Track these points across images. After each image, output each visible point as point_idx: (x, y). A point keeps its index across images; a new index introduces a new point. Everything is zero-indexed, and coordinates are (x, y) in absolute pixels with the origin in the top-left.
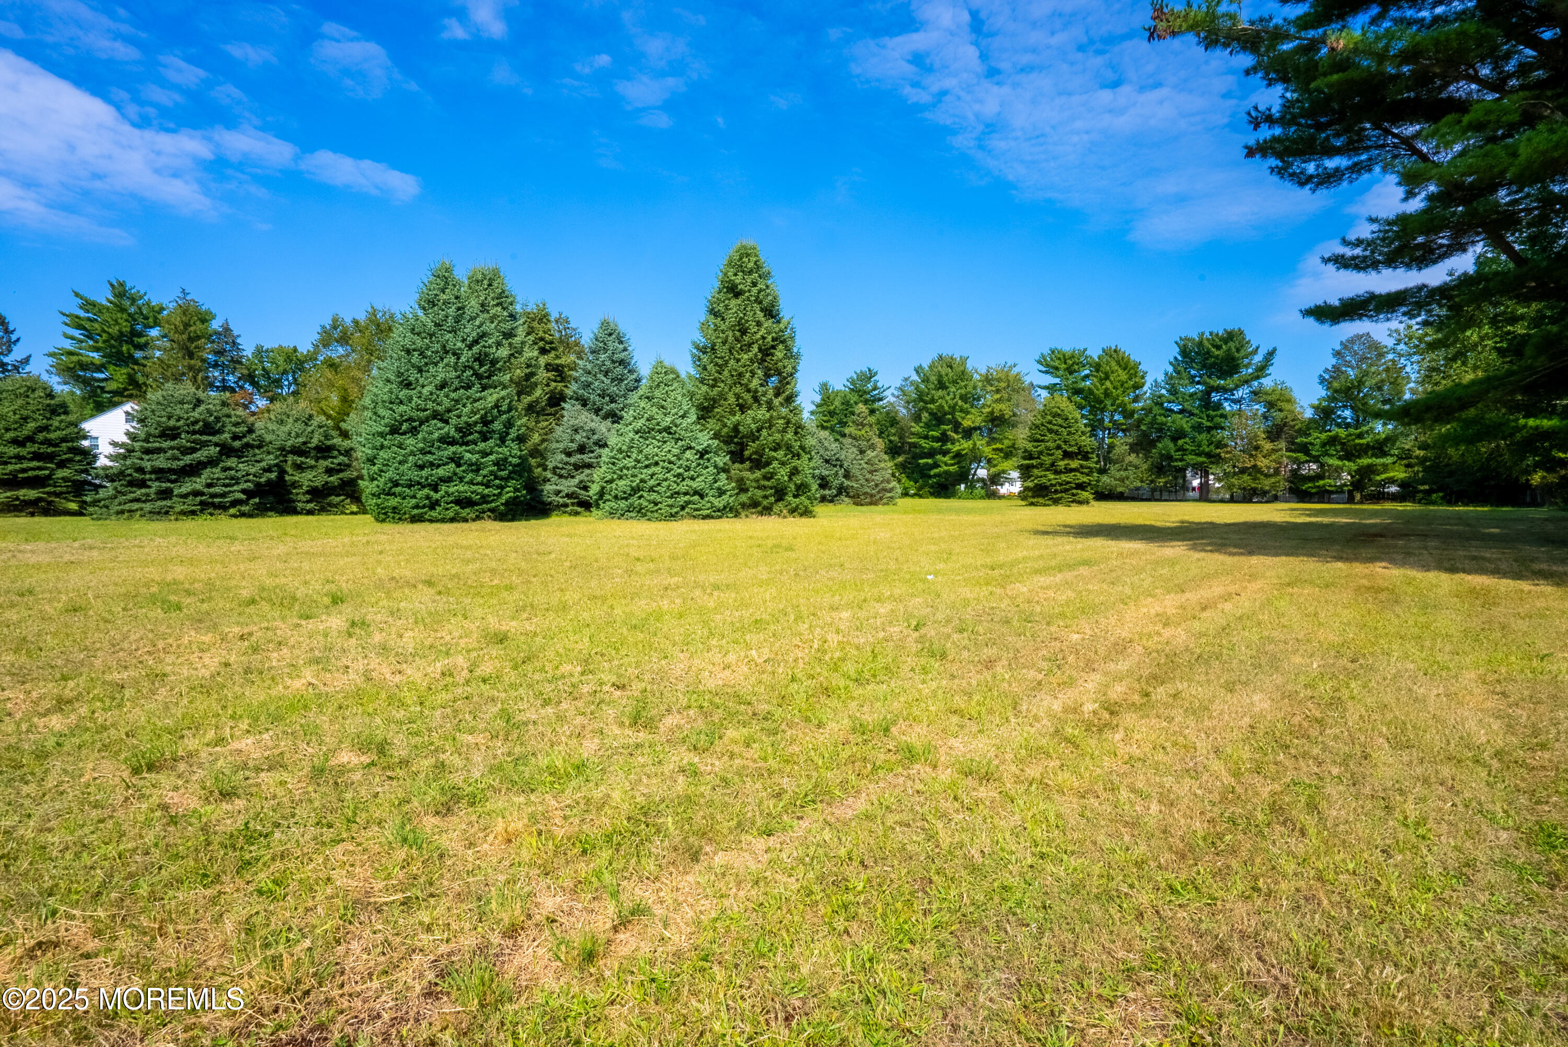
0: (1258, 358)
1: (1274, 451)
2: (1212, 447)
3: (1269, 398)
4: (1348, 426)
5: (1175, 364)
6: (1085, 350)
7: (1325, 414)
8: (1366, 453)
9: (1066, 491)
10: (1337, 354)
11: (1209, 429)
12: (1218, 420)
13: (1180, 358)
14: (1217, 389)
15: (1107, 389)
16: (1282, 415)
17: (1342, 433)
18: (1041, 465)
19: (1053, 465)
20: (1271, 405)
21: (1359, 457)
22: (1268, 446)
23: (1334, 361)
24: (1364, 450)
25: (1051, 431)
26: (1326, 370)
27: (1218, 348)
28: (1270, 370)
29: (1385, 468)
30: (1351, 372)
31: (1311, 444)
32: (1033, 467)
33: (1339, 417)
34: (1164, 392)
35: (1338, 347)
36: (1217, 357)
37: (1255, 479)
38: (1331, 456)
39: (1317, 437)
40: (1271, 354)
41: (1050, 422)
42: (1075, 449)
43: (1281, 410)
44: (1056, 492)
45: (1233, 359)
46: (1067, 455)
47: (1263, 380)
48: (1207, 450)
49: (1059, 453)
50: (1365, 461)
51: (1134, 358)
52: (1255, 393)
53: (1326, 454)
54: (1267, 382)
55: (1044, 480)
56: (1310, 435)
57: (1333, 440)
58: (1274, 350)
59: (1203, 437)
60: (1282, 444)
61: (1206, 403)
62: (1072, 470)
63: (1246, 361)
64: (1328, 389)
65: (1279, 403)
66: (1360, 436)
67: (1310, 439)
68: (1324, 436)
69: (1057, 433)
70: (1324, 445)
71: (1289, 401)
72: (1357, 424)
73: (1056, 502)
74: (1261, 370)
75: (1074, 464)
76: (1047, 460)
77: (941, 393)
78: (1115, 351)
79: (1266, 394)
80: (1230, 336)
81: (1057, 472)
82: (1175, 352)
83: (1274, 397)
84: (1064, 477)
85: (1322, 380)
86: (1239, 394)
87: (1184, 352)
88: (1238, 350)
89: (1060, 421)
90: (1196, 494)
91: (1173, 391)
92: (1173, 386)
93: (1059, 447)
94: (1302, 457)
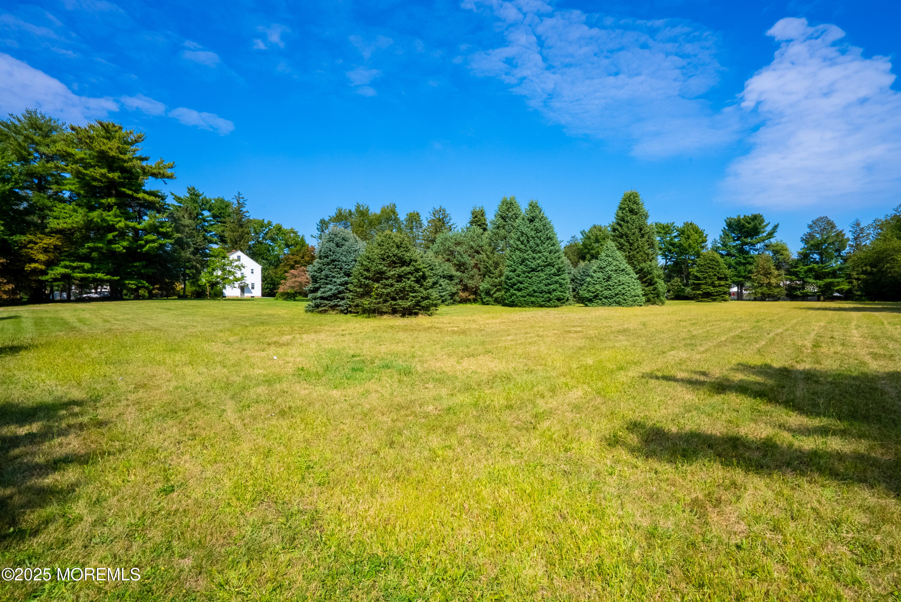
0: (769, 229)
1: (779, 275)
2: (746, 273)
3: (775, 249)
4: (817, 263)
5: (724, 231)
6: (674, 223)
7: (805, 257)
8: (828, 276)
9: (719, 295)
10: (810, 227)
11: (744, 264)
12: (750, 259)
13: (727, 228)
14: (747, 244)
15: (690, 244)
16: (783, 257)
17: (816, 266)
18: (706, 283)
19: (713, 283)
20: (776, 252)
21: (825, 278)
22: (776, 272)
23: (808, 230)
24: (826, 275)
25: (710, 268)
26: (804, 235)
27: (749, 223)
28: (775, 234)
29: (839, 284)
30: (818, 236)
31: (799, 272)
32: (702, 284)
33: (812, 258)
34: (719, 245)
35: (811, 223)
36: (748, 228)
37: (769, 289)
38: (810, 277)
39: (802, 268)
40: (776, 227)
41: (709, 263)
42: (723, 276)
43: (782, 255)
44: (714, 296)
45: (757, 229)
46: (719, 279)
47: (772, 240)
48: (744, 274)
49: (716, 278)
50: (828, 280)
51: (701, 227)
52: (767, 246)
53: (807, 277)
54: (773, 241)
55: (708, 290)
56: (798, 267)
57: (811, 270)
58: (778, 224)
59: (741, 268)
60: (783, 272)
61: (741, 251)
62: (722, 286)
63: (762, 230)
64: (806, 244)
65: (782, 251)
66: (823, 268)
67: (797, 269)
68: (806, 268)
69: (713, 268)
70: (806, 272)
71: (786, 250)
72: (822, 262)
73: (714, 300)
74: (771, 235)
75: (722, 283)
76: (710, 281)
77: (597, 245)
78: (691, 224)
79: (773, 246)
80: (755, 218)
81: (714, 287)
82: (724, 225)
83: (778, 248)
84: (718, 289)
85: (802, 240)
86: (758, 246)
87: (729, 225)
88: (760, 224)
89: (714, 263)
90: (736, 297)
91: (725, 245)
92: (724, 242)
93: (715, 275)
94: (794, 278)
